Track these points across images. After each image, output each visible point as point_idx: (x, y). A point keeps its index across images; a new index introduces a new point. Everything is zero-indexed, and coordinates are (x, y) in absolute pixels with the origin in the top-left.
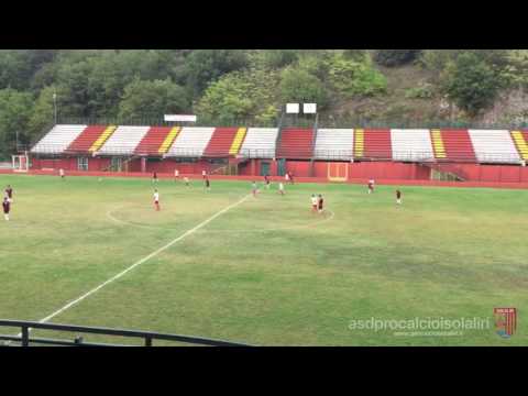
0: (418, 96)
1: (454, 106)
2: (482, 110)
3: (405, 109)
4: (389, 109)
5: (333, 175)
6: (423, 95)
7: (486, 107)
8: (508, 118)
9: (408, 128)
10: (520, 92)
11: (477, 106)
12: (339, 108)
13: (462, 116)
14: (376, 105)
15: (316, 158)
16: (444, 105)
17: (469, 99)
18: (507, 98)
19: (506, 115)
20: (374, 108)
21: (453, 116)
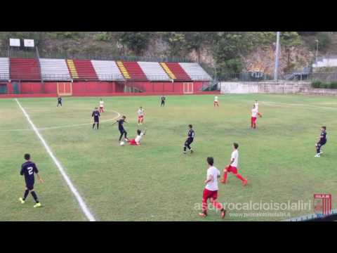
0: (102, 40)
1: (125, 47)
2: (142, 50)
3: (96, 47)
4: (85, 47)
5: (62, 91)
6: (105, 39)
7: (144, 48)
8: (156, 55)
9: (101, 60)
10: (161, 40)
11: (140, 47)
12: (49, 45)
13: (131, 53)
14: (76, 44)
15: (44, 79)
16: (119, 46)
17: (135, 42)
18: (155, 43)
19: (155, 54)
20: (74, 45)
21: (126, 53)
